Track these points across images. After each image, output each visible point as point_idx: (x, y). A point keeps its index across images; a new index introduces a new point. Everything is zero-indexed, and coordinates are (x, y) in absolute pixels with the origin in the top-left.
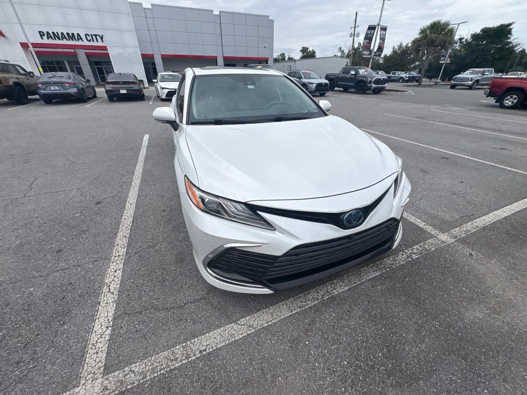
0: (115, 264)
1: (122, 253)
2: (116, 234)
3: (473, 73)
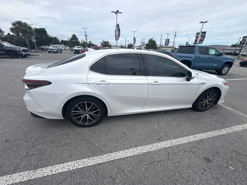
0: (235, 129)
1: (229, 129)
2: (223, 135)
3: (53, 47)
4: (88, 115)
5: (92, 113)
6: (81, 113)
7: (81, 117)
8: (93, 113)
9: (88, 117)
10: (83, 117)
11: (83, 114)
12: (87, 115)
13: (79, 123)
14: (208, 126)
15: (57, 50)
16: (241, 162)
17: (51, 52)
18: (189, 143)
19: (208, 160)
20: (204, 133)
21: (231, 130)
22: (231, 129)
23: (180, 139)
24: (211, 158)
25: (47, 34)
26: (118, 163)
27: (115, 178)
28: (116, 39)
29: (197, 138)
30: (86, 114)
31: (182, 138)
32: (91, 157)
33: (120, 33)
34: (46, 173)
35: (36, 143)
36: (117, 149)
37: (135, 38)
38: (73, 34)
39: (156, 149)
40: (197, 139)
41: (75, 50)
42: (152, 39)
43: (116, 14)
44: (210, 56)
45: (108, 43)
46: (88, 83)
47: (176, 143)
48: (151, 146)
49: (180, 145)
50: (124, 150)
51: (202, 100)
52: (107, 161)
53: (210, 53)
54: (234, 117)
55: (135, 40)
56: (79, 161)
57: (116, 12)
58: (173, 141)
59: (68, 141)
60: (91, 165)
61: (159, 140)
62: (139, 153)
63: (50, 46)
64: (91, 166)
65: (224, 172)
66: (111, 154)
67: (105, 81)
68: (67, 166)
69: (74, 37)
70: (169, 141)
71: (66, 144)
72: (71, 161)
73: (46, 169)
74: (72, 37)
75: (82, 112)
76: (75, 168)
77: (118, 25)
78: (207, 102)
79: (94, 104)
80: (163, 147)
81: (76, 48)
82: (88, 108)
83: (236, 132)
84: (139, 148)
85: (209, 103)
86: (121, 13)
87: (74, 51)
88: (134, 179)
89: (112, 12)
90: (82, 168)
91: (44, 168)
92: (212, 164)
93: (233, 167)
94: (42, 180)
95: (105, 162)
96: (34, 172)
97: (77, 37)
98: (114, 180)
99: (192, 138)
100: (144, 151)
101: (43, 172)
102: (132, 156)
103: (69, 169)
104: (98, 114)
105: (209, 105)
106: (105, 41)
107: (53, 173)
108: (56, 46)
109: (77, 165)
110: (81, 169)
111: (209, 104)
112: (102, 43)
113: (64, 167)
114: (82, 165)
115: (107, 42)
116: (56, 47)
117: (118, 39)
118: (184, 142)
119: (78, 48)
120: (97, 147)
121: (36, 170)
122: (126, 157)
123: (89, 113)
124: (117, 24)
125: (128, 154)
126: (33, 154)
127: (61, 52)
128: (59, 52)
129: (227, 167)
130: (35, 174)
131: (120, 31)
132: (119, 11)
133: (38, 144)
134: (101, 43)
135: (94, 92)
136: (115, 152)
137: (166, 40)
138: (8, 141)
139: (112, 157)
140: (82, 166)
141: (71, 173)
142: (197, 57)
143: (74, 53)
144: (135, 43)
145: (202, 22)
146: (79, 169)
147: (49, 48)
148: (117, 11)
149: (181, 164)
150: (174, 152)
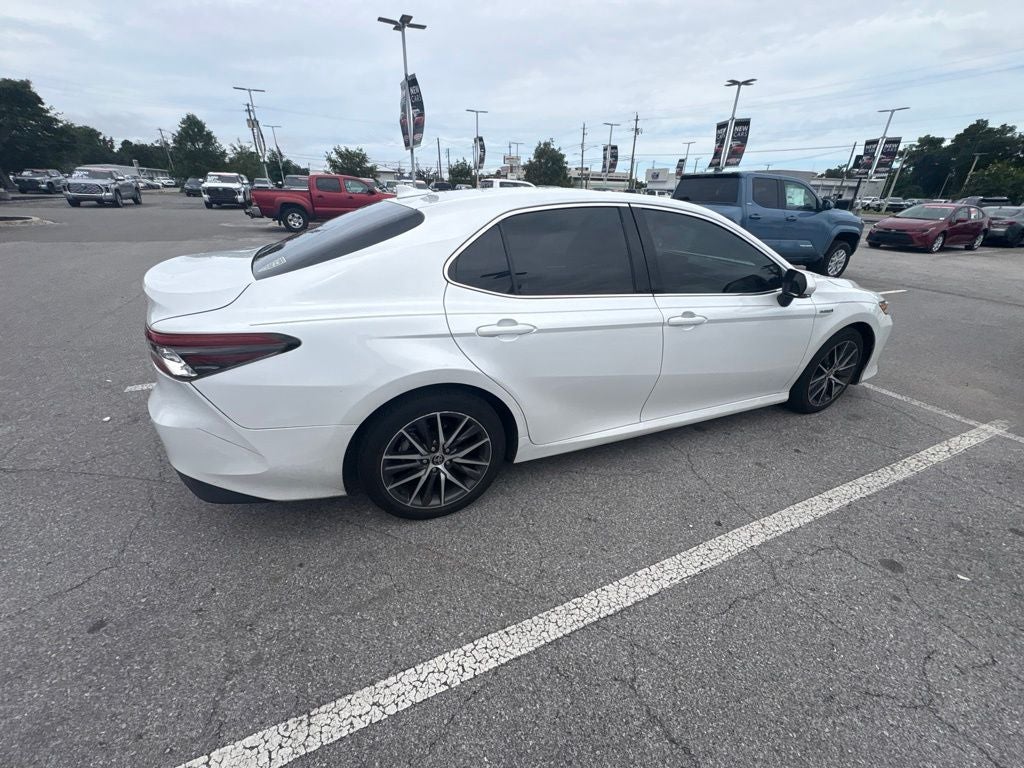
0: (930, 459)
1: (914, 460)
2: (904, 482)
3: (93, 175)
4: (441, 467)
5: (459, 457)
6: (418, 463)
7: (420, 478)
8: (464, 458)
9: (445, 475)
10: (424, 478)
11: (424, 464)
12: (438, 469)
13: (409, 505)
14: (851, 458)
15: (117, 190)
16: (981, 555)
17: (82, 203)
18: (819, 521)
19: (894, 566)
20: (850, 483)
21: (920, 464)
22: (919, 461)
23: (785, 512)
24: (898, 558)
25: (47, 111)
26: (617, 626)
27: (633, 680)
28: (407, 144)
29: (835, 502)
30: (437, 463)
31: (791, 507)
32: (509, 625)
33: (422, 114)
34: (360, 716)
35: (248, 613)
36: (595, 580)
37: (481, 139)
38: (188, 117)
39: (724, 558)
40: (836, 506)
41: (209, 191)
42: (547, 145)
43: (399, 33)
44: (789, 213)
45: (363, 158)
46: (452, 335)
47: (777, 529)
48: (703, 550)
49: (793, 532)
50: (617, 578)
51: (820, 372)
52: (574, 628)
53: (789, 201)
54: (914, 419)
55: (483, 147)
56: (471, 646)
57: (398, 20)
58: (766, 524)
59: (384, 582)
60: (524, 652)
61: (722, 526)
62: (677, 581)
63: (77, 174)
64: (527, 656)
65: (949, 595)
66: (579, 600)
67: (514, 323)
68: (433, 672)
69: (193, 129)
70: (756, 525)
71: (385, 594)
72: (440, 652)
73: (353, 702)
74: (183, 129)
75: (422, 455)
76: (468, 676)
77: (412, 82)
78: (832, 377)
79: (469, 420)
80: (744, 548)
81: (212, 181)
82: (447, 439)
83: (936, 467)
84: (668, 563)
85: (837, 381)
86: (423, 27)
87: (206, 197)
88: (699, 669)
89: (380, 19)
90: (495, 671)
91: (342, 702)
92: (908, 576)
93: (967, 576)
94: (359, 746)
95: (572, 632)
96: (304, 724)
97: (208, 127)
98: (632, 687)
99: (820, 505)
100: (691, 572)
101: (345, 714)
102: (654, 595)
103: (445, 684)
104: (480, 460)
105: (839, 387)
106: (347, 150)
107: (392, 710)
108: (111, 173)
109: (469, 663)
110: (495, 674)
111: (837, 384)
112: (334, 156)
113: (423, 682)
114: (491, 657)
115: (358, 155)
116: (110, 175)
117: (417, 142)
118: (801, 520)
119: (221, 179)
120: (516, 585)
121: (310, 716)
122: (637, 603)
123: (447, 458)
124: (406, 75)
125: (638, 590)
126: (257, 660)
127: (137, 202)
128: (124, 201)
129: (952, 578)
130: (315, 729)
131: (422, 109)
132: (411, 18)
133: (258, 616)
134: (329, 159)
135: (476, 370)
136: (591, 590)
137: (605, 150)
138: (102, 624)
139: (590, 611)
140: (492, 664)
141: (463, 697)
142: (751, 218)
143: (209, 205)
144: (482, 160)
145: (734, 83)
146: (486, 674)
147: (70, 181)
148: (403, 16)
149: (823, 591)
150: (786, 558)
